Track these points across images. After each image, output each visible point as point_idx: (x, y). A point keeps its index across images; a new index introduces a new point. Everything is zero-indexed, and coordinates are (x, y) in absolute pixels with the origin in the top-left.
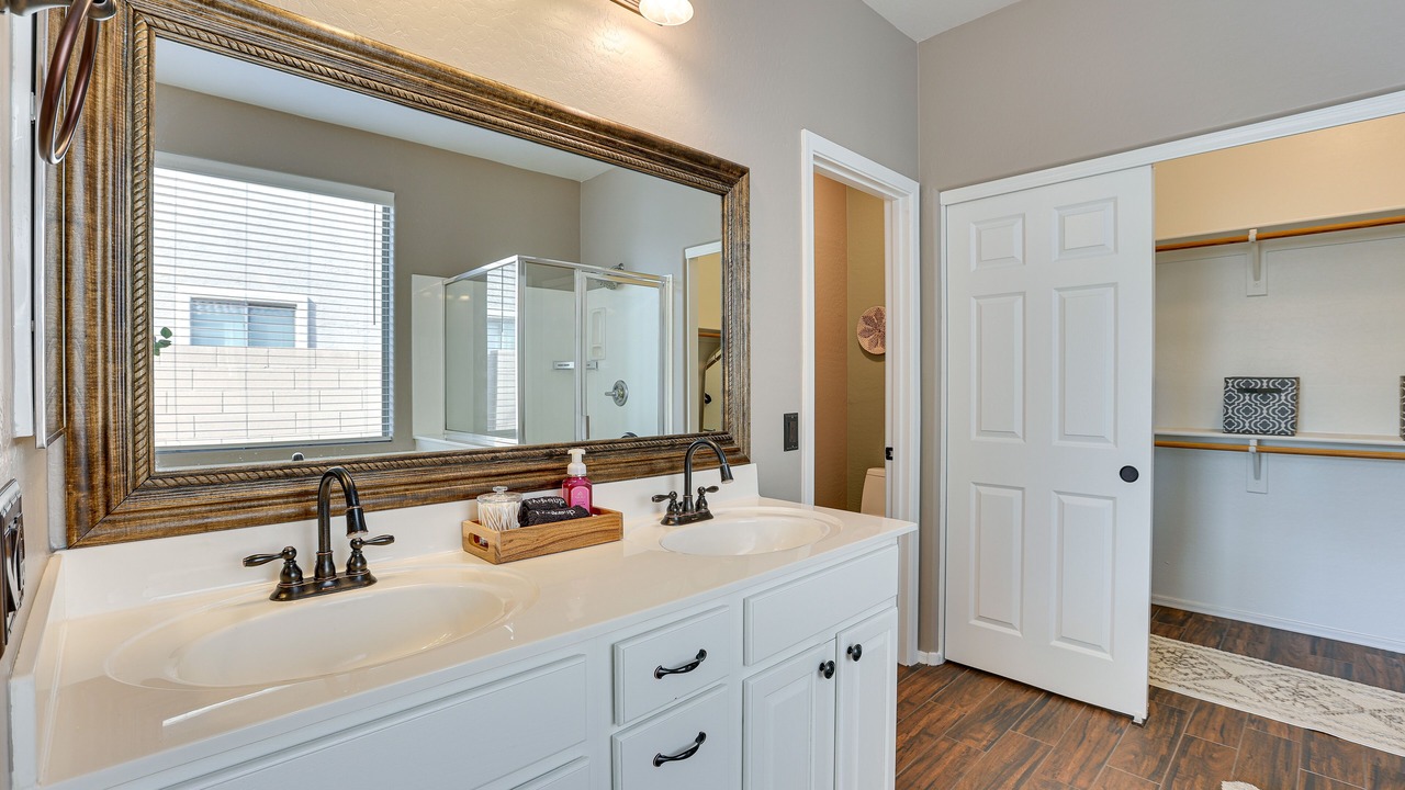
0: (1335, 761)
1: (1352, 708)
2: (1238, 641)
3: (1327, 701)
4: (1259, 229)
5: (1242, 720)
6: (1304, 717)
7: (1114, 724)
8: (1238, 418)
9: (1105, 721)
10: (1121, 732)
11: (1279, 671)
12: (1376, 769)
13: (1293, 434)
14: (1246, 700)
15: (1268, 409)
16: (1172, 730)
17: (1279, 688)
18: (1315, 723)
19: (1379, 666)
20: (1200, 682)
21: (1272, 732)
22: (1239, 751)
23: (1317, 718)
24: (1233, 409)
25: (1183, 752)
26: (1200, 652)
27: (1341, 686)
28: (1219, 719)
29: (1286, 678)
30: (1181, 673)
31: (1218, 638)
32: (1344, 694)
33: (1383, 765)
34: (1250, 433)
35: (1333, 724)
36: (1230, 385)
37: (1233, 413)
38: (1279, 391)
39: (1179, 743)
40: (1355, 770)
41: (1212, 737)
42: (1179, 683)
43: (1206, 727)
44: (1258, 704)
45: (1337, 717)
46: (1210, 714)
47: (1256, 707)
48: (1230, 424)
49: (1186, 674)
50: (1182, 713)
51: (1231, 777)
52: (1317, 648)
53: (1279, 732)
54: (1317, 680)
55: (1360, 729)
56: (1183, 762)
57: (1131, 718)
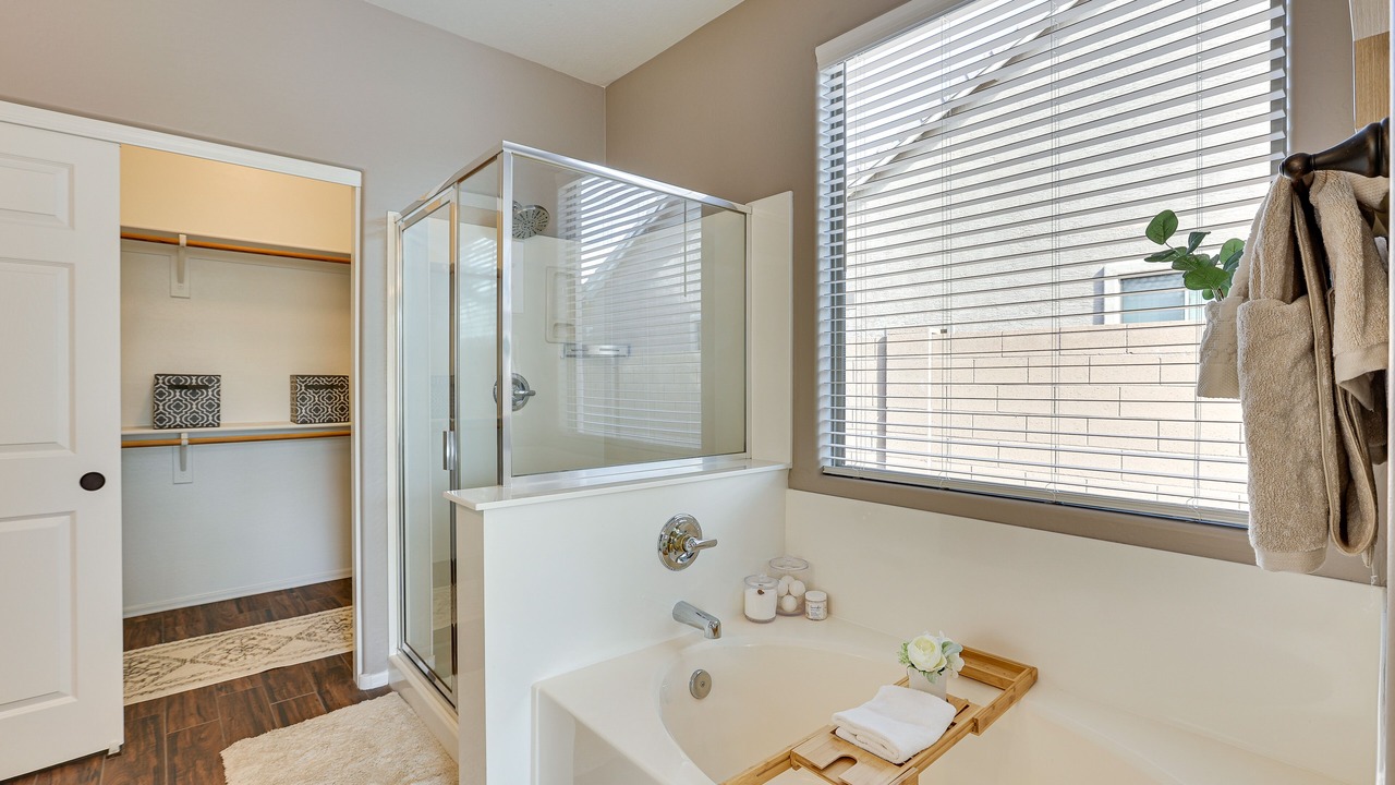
0: (289, 685)
1: (284, 640)
2: (177, 628)
3: (265, 644)
4: (188, 236)
5: (211, 693)
6: (257, 665)
7: (86, 772)
8: (169, 414)
9: (71, 776)
10: (97, 773)
11: (223, 638)
12: (315, 675)
13: (219, 425)
14: (208, 675)
15: (197, 404)
16: (152, 739)
17: (229, 651)
18: (266, 664)
19: (287, 602)
20: (160, 680)
21: (239, 689)
22: (221, 720)
23: (266, 660)
24: (164, 405)
25: (173, 751)
26: (147, 654)
27: (271, 628)
28: (192, 703)
29: (230, 641)
30: (137, 682)
31: (158, 634)
32: (275, 633)
33: (317, 670)
34: (181, 427)
35: (277, 658)
36: (161, 381)
37: (164, 409)
38: (206, 387)
39: (166, 746)
40: (304, 683)
41: (193, 722)
42: (141, 691)
43: (184, 718)
44: (220, 672)
45: (278, 652)
46: (182, 704)
47: (218, 676)
48: (161, 420)
49: (143, 680)
50: (155, 718)
51: (225, 745)
52: (242, 607)
53: (244, 686)
54: (253, 631)
55: (295, 653)
56: (177, 760)
57: (103, 754)
